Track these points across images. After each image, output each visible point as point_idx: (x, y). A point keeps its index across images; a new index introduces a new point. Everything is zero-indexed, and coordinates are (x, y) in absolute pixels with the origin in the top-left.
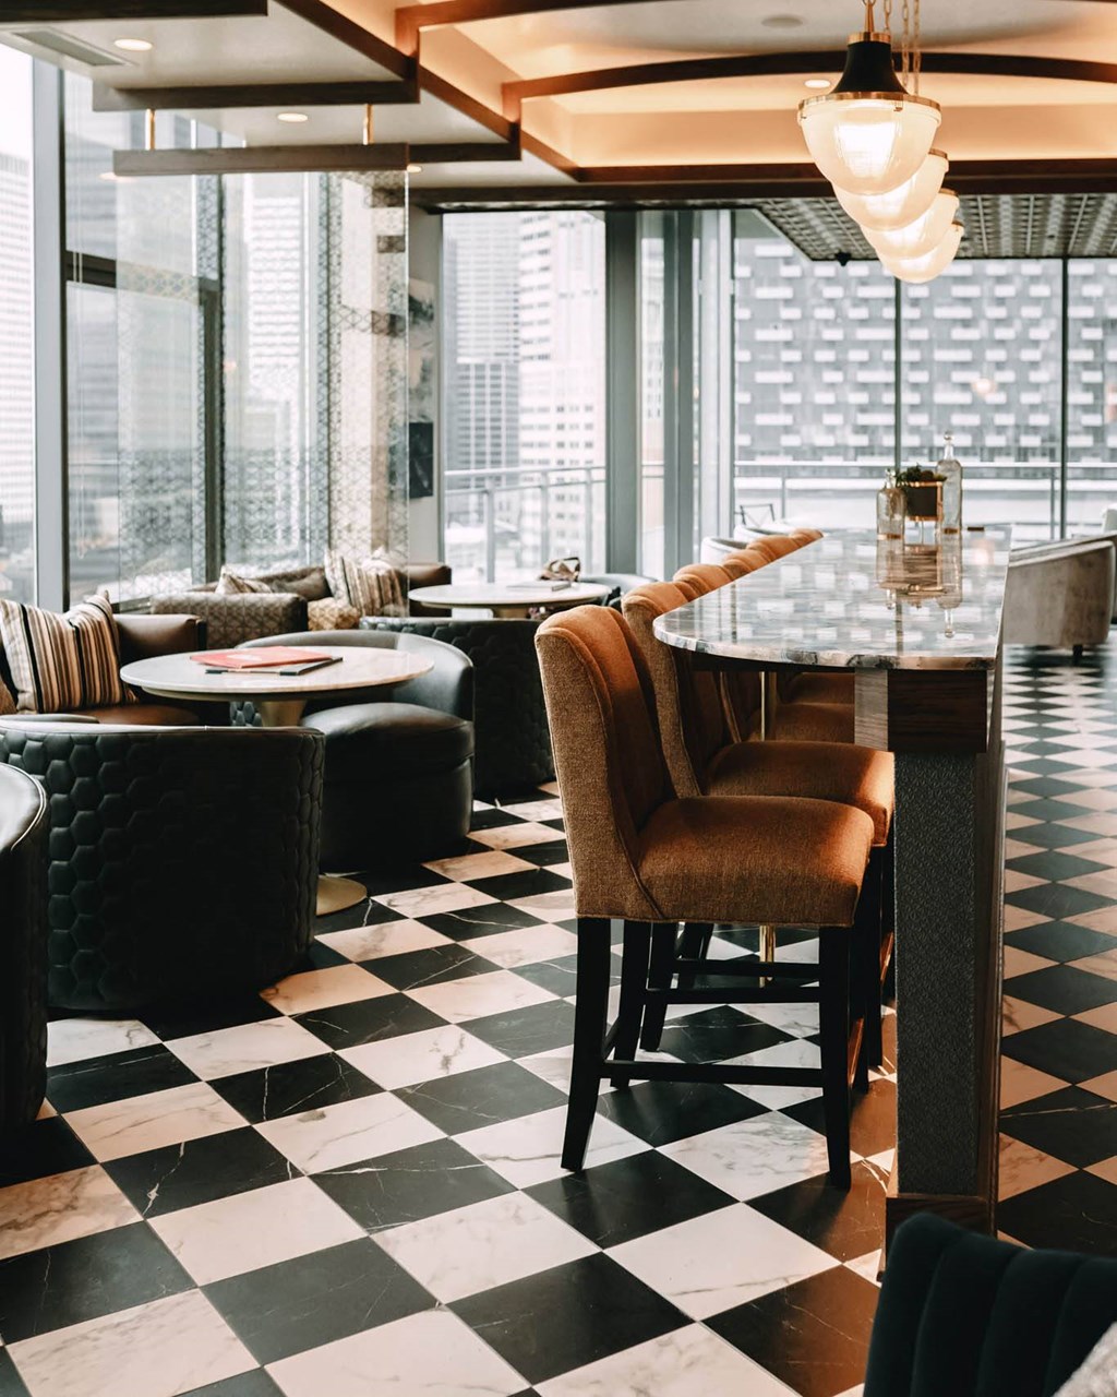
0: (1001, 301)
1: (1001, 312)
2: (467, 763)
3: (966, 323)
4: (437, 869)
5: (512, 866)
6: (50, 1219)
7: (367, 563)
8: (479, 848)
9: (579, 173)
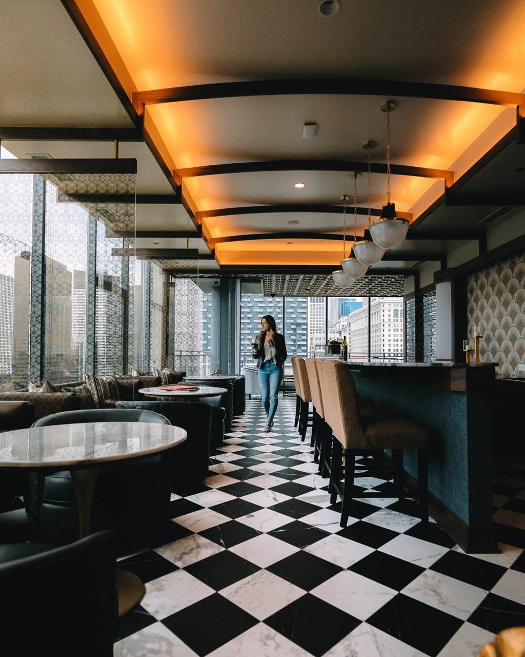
2: (223, 420)
4: (220, 450)
5: (241, 449)
6: (195, 551)
7: (163, 371)
8: (227, 445)
9: (222, 266)
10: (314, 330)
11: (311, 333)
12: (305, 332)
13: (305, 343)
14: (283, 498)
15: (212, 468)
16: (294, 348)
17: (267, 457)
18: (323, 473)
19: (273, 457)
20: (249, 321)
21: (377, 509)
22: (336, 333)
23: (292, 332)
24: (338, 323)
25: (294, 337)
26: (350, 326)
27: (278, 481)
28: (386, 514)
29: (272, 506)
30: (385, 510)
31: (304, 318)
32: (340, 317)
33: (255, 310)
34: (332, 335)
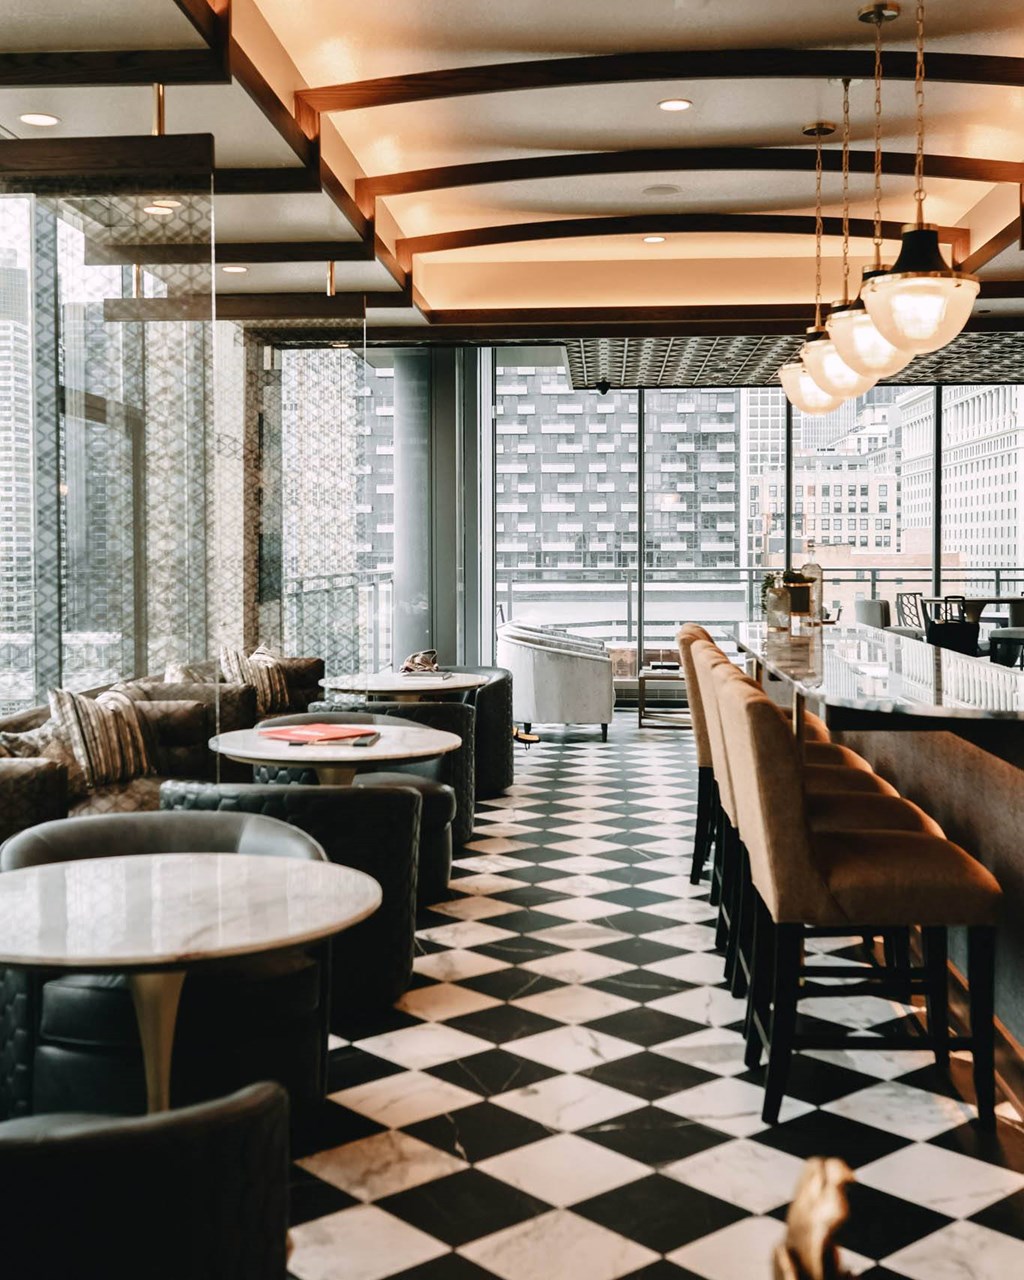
0: (602, 418)
1: (602, 428)
2: (449, 824)
3: (570, 438)
4: (441, 911)
5: (503, 908)
6: (396, 1168)
7: (254, 657)
8: (461, 895)
9: (432, 315)
10: (763, 458)
11: (754, 470)
12: (729, 467)
13: (729, 507)
14: (619, 1049)
15: (422, 964)
16: (689, 527)
17: (576, 935)
18: (734, 984)
19: (597, 935)
20: (523, 430)
21: (868, 1081)
22: (845, 468)
23: (682, 467)
24: (855, 430)
25: (690, 487)
26: (899, 439)
27: (606, 1004)
28: (891, 1095)
29: (589, 1070)
30: (892, 1086)
31: (723, 414)
32: (860, 408)
33: (545, 389)
34: (832, 478)
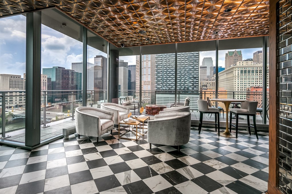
16: (193, 87)
34: (210, 82)
